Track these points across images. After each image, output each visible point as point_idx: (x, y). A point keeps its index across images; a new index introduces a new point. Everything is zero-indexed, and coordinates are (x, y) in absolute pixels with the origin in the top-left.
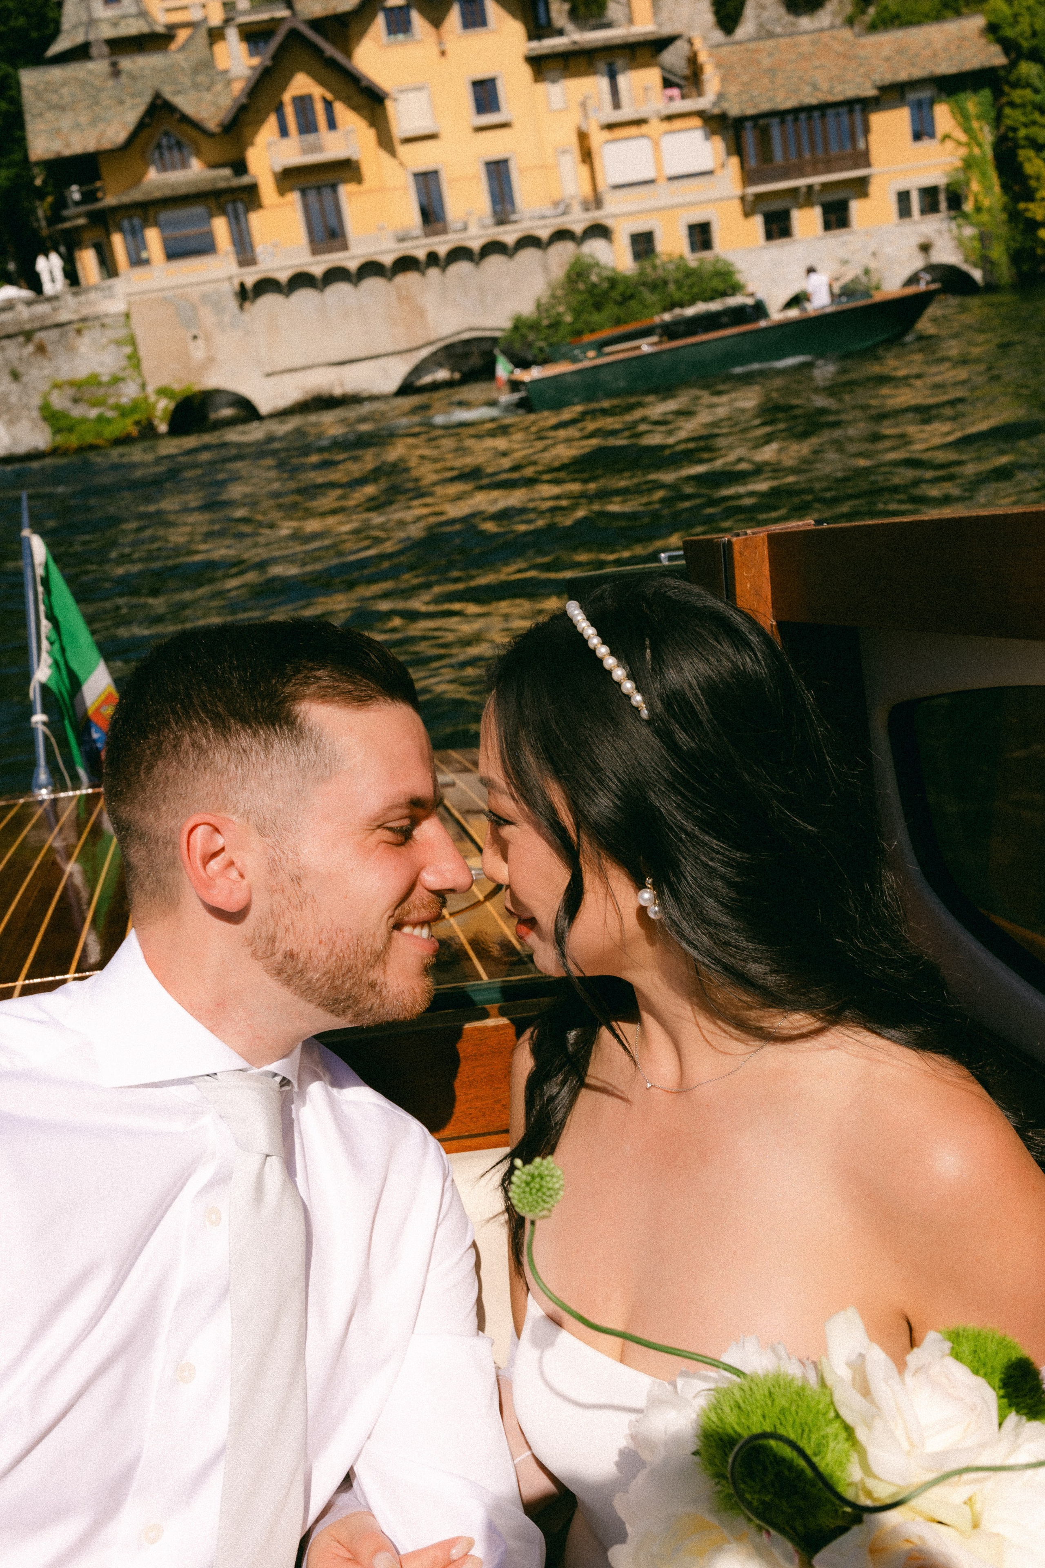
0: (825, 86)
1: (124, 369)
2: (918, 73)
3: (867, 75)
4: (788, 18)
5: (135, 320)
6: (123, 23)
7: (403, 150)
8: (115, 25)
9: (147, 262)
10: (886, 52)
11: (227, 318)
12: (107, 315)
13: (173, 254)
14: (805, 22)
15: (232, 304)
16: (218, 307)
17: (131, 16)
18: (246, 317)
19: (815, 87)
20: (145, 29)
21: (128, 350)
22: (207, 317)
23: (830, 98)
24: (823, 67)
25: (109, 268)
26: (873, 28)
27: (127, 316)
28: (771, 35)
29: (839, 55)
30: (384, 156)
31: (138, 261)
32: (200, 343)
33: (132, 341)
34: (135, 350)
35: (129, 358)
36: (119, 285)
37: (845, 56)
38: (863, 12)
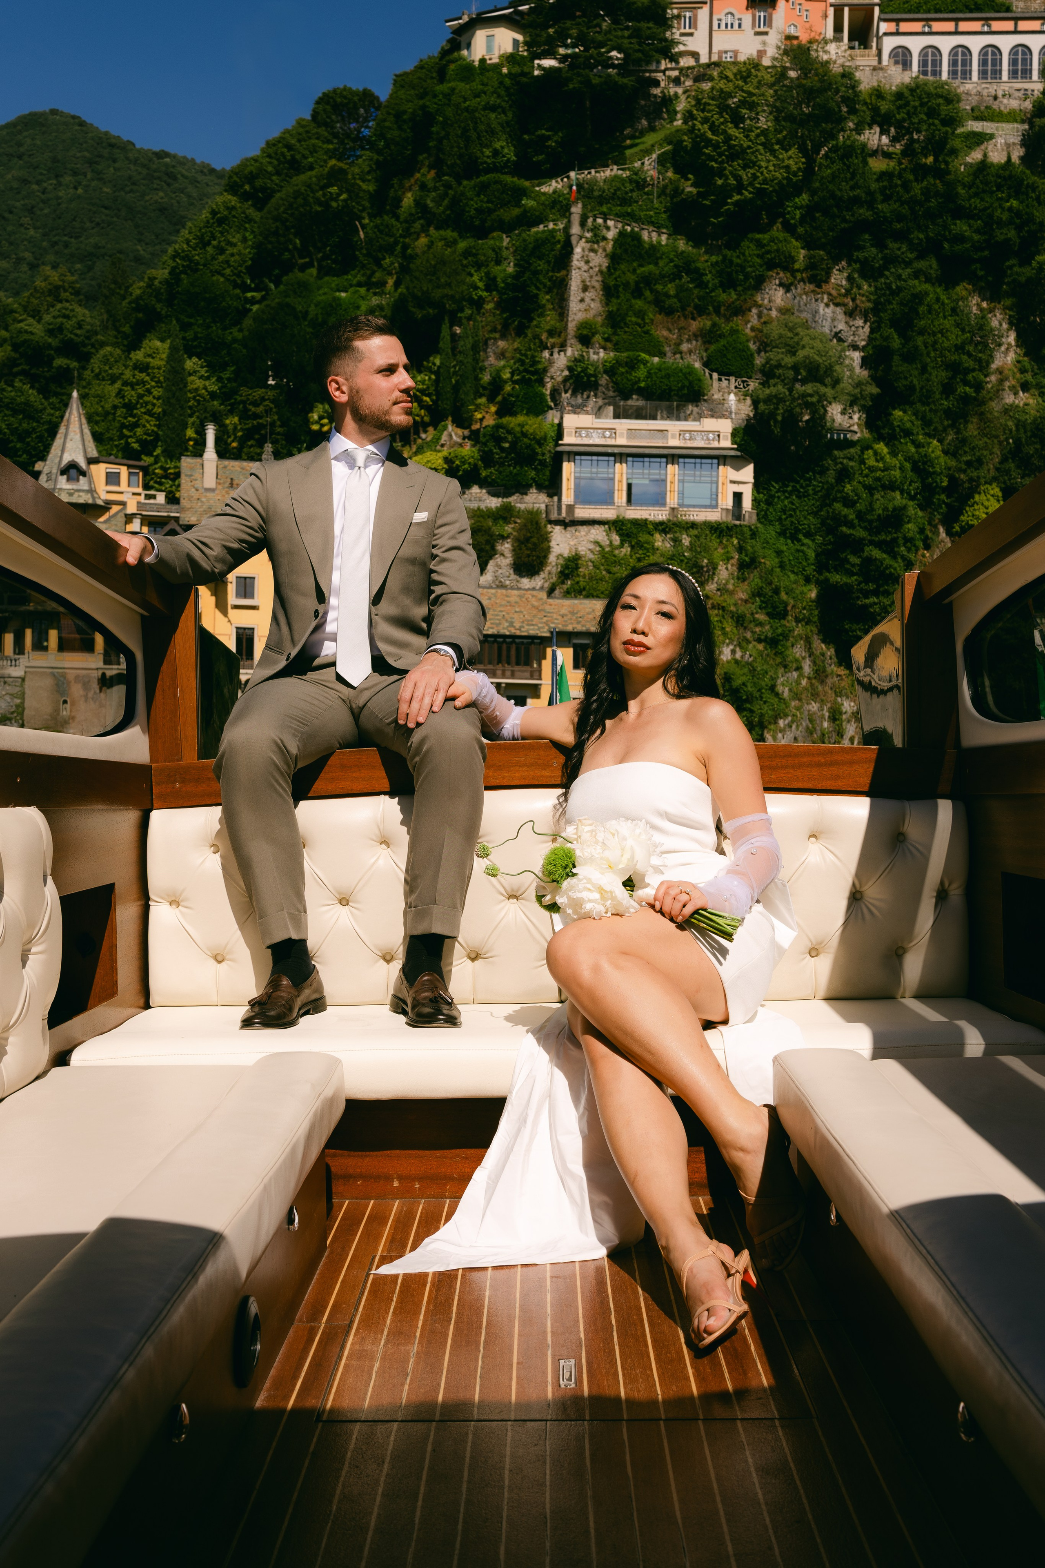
0: (517, 625)
1: (12, 713)
2: (579, 628)
3: (546, 623)
4: (514, 577)
5: (27, 683)
6: (76, 494)
7: (232, 613)
8: (71, 495)
9: (46, 649)
10: (563, 611)
11: (90, 695)
12: (10, 677)
13: (63, 646)
14: (526, 582)
15: (95, 686)
16: (86, 685)
17: (83, 491)
18: (102, 695)
19: (511, 624)
20: (90, 501)
21: (18, 701)
22: (77, 690)
23: (518, 633)
24: (521, 612)
25: (19, 648)
26: (567, 594)
27: (23, 679)
28: (502, 586)
29: (533, 606)
30: (219, 614)
31: (40, 646)
32: (68, 706)
33: (22, 696)
34: (23, 703)
35: (17, 706)
36: (23, 660)
37: (537, 608)
38: (563, 583)
